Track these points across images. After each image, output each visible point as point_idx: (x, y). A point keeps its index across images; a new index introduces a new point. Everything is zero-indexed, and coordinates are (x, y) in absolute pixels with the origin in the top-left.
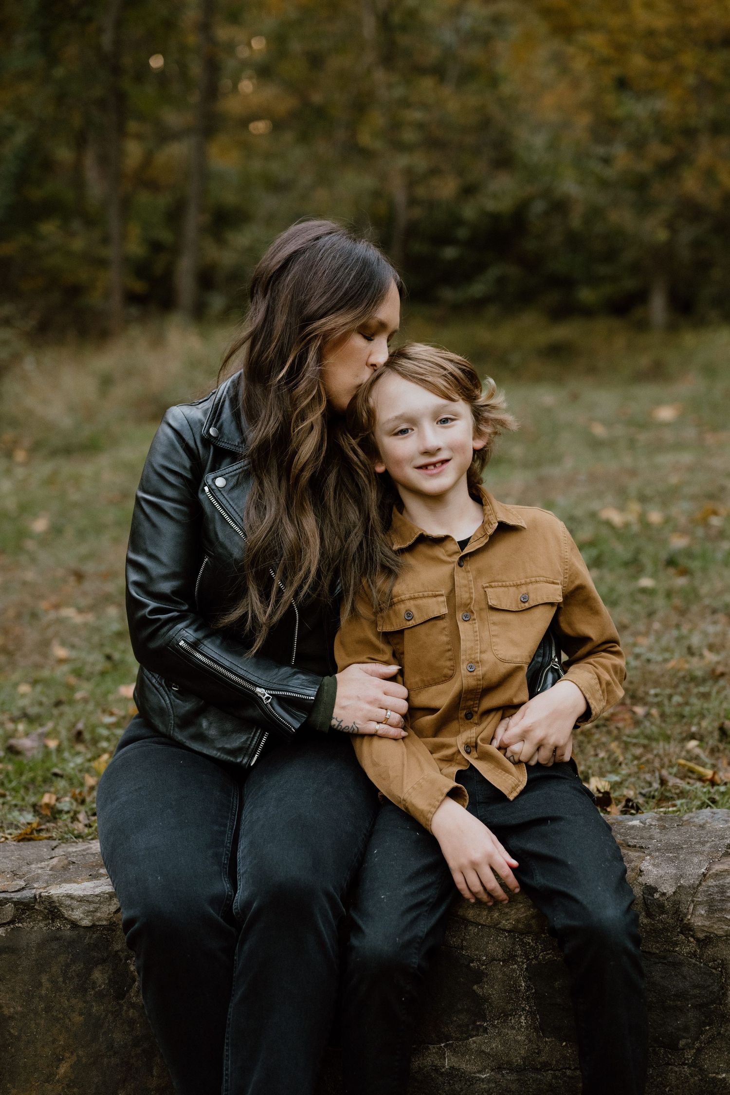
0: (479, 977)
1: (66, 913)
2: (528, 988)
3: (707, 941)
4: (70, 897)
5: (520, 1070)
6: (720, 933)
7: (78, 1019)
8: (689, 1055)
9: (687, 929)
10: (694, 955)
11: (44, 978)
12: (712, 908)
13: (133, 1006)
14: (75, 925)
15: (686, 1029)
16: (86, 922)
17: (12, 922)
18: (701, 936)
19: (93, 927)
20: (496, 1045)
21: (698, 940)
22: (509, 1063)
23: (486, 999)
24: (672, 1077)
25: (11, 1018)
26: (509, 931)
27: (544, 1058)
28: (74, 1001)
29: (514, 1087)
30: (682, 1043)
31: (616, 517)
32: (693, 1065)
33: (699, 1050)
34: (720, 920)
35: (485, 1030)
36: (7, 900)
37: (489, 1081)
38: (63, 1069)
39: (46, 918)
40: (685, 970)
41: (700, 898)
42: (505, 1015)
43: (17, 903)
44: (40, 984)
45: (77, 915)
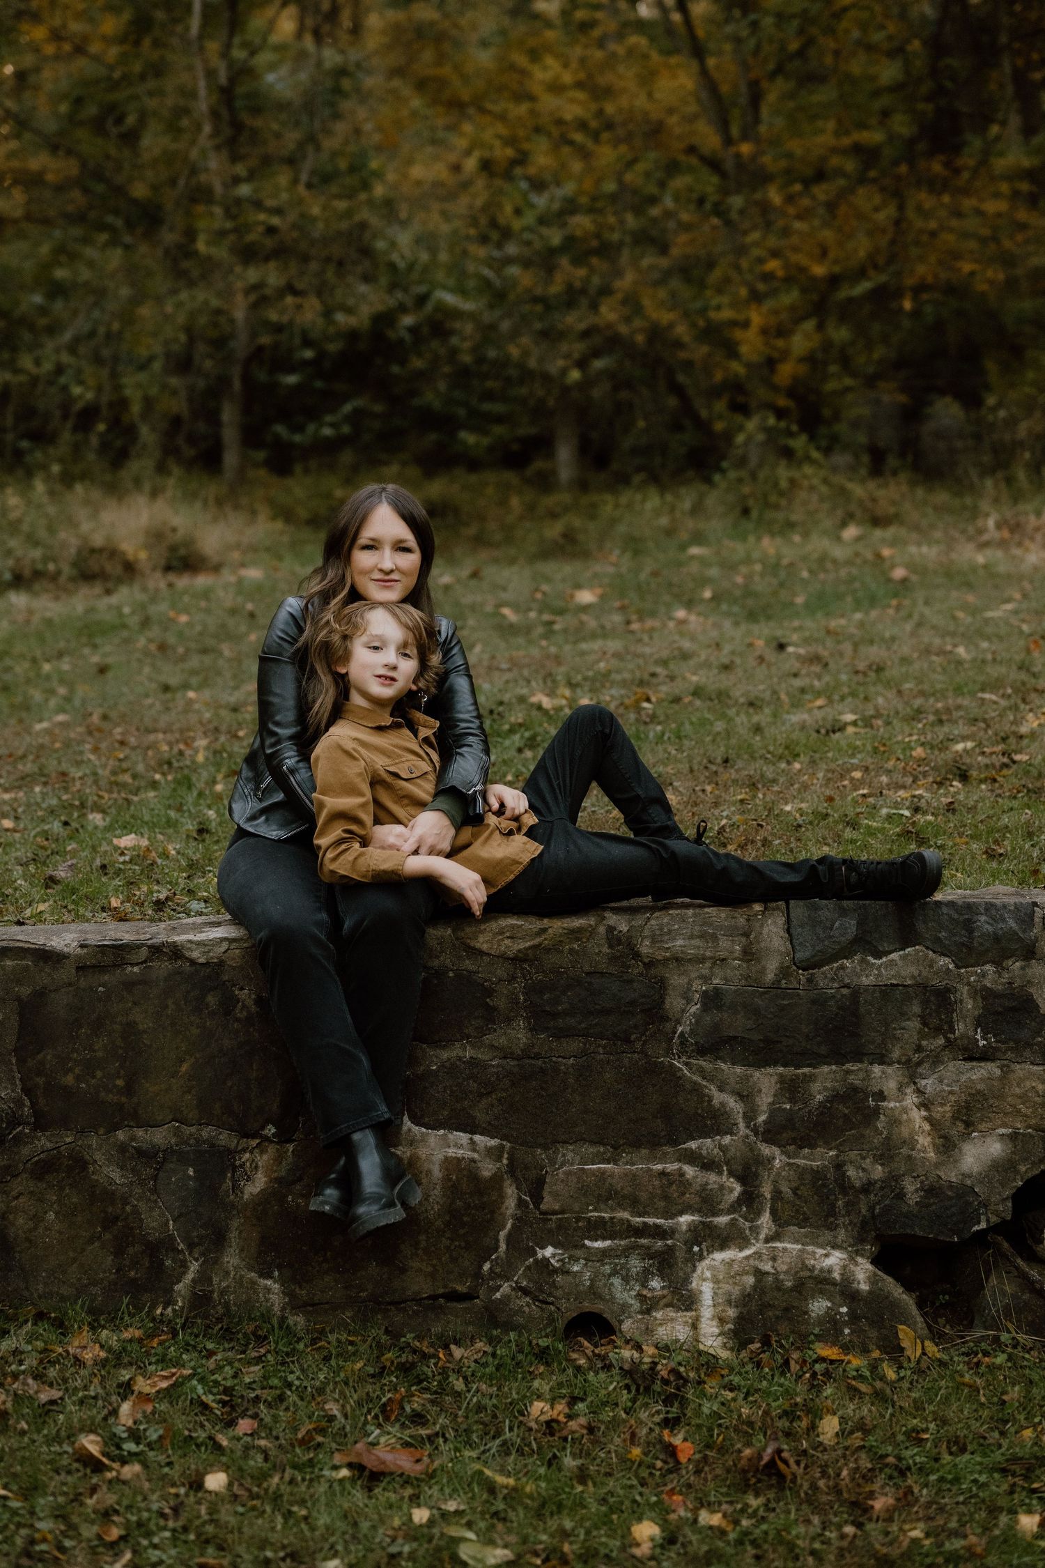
0: (490, 992)
1: (187, 954)
2: (525, 1001)
3: (650, 964)
4: (190, 941)
5: (519, 1059)
6: (660, 958)
7: (196, 1031)
8: (638, 1045)
9: (637, 955)
10: (641, 974)
11: (170, 1002)
12: (654, 940)
13: (238, 1020)
14: (193, 962)
15: (636, 1027)
16: (202, 960)
17: (145, 962)
18: (647, 960)
19: (207, 964)
20: (503, 1041)
21: (644, 964)
22: (512, 1053)
23: (495, 1009)
24: (626, 1061)
25: (145, 1032)
26: (512, 959)
27: (536, 1050)
28: (192, 1018)
29: (516, 1070)
30: (633, 1037)
31: (547, 702)
32: (642, 1052)
33: (645, 1042)
34: (659, 948)
35: (495, 1030)
36: (143, 945)
37: (498, 1066)
38: (184, 1068)
39: (170, 959)
40: (635, 984)
41: (646, 933)
42: (509, 1020)
43: (149, 947)
44: (167, 1006)
45: (195, 954)
